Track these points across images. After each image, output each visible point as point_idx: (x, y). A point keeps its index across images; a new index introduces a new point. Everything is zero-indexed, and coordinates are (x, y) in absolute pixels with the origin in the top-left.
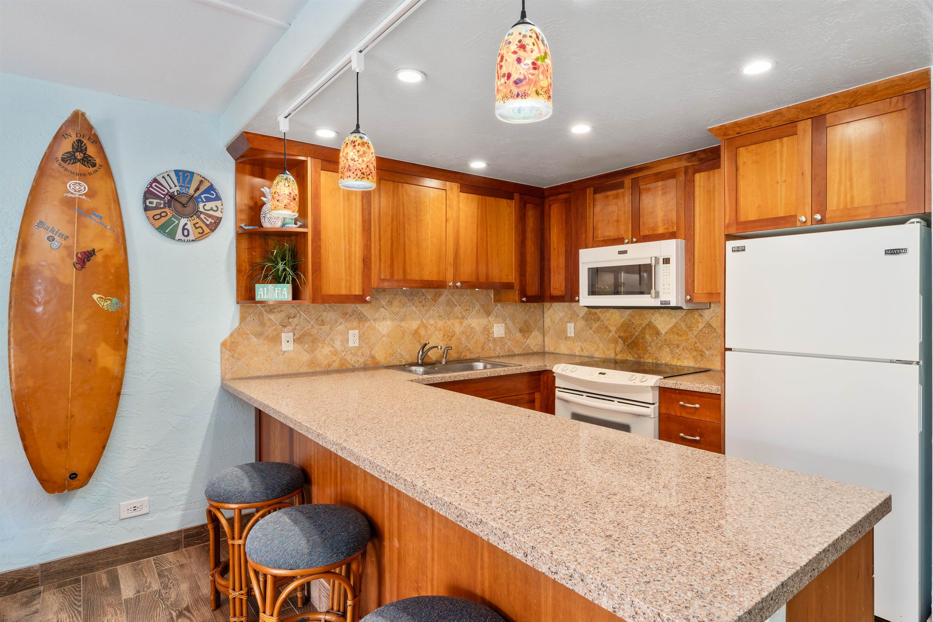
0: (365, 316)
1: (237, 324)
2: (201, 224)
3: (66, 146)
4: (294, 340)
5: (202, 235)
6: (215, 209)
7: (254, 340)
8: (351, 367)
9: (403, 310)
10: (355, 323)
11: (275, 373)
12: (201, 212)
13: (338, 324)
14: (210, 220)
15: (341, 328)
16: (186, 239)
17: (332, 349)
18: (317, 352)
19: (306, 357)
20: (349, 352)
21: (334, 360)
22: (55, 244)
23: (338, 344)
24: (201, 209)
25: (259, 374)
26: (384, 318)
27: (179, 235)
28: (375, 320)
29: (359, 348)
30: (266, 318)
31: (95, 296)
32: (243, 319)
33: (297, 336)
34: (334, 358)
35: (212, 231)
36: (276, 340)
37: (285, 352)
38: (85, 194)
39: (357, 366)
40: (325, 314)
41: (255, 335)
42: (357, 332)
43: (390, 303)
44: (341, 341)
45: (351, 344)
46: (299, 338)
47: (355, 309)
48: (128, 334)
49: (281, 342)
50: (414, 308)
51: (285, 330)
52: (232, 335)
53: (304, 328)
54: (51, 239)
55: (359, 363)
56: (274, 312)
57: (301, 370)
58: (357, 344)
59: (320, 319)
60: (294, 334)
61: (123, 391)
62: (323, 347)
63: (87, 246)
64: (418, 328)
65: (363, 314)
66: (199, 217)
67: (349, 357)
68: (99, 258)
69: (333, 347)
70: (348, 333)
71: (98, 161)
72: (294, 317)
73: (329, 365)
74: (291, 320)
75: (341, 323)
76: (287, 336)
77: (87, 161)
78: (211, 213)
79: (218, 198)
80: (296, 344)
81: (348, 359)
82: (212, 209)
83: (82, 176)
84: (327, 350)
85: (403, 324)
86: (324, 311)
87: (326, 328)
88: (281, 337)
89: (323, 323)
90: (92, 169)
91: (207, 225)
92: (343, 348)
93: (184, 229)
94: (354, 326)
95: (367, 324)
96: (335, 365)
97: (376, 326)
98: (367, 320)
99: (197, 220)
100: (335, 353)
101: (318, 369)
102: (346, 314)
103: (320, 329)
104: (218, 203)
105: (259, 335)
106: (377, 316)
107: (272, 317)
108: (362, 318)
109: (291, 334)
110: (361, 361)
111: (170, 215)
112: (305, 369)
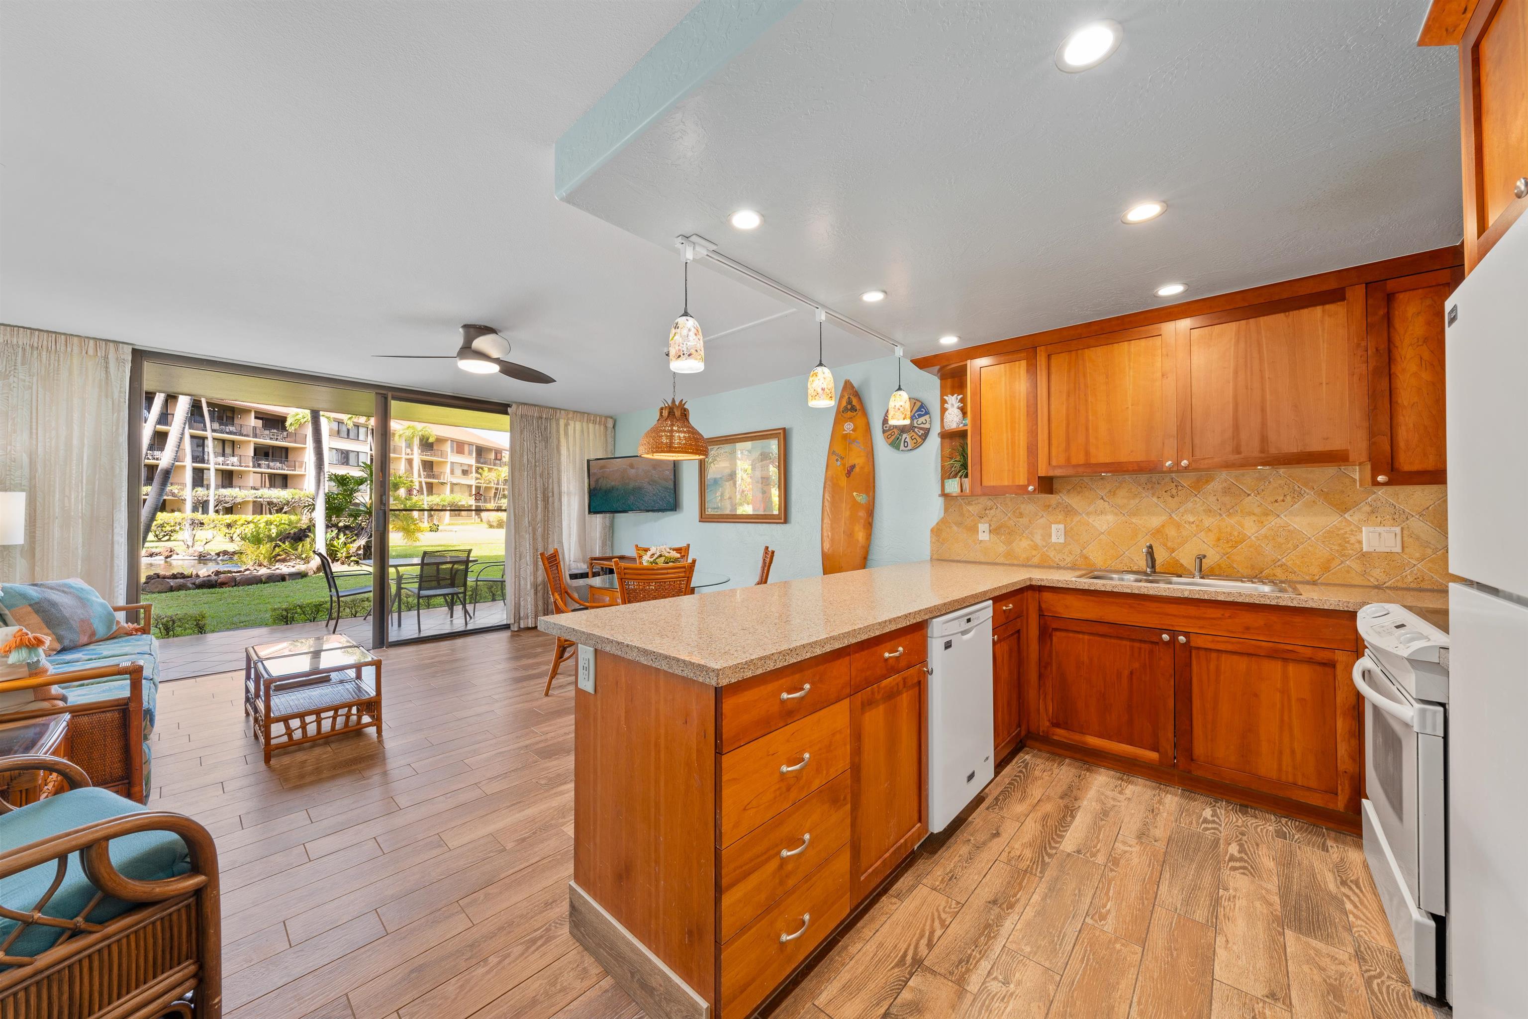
0: (1074, 508)
1: (942, 515)
2: (915, 436)
3: (844, 403)
4: (990, 531)
5: (917, 446)
6: (924, 422)
7: (955, 528)
8: (1055, 565)
9: (1133, 503)
10: (1060, 517)
11: (973, 560)
12: (915, 427)
13: (1038, 517)
14: (922, 432)
15: (1042, 521)
16: (906, 449)
17: (1031, 542)
18: (1014, 544)
19: (1002, 548)
20: (1053, 548)
21: (1033, 554)
22: (839, 463)
23: (1038, 539)
24: (916, 425)
25: (958, 558)
26: (1102, 513)
27: (902, 447)
28: (1088, 514)
29: (1065, 545)
30: (965, 509)
31: (855, 494)
32: (946, 510)
33: (993, 527)
34: (1034, 553)
35: (924, 440)
36: (974, 530)
37: (981, 541)
38: (852, 430)
39: (1062, 564)
40: (1023, 506)
41: (955, 524)
42: (1062, 526)
43: (1113, 493)
44: (1042, 535)
45: (1054, 539)
46: (996, 529)
47: (1060, 501)
48: (873, 518)
49: (978, 532)
50: (1155, 499)
51: (982, 521)
52: (937, 524)
53: (1001, 520)
54: (837, 460)
55: (1066, 562)
56: (972, 504)
57: (997, 561)
58: (1062, 540)
59: (1018, 511)
60: (990, 526)
61: (869, 557)
62: (1021, 539)
63: (851, 462)
64: (1163, 526)
65: (1071, 507)
66: (914, 431)
67: (1052, 554)
68: (857, 469)
69: (1032, 541)
70: (1051, 528)
71: (858, 407)
72: (991, 509)
73: (1028, 559)
74: (987, 512)
75: (1043, 516)
76: (983, 527)
77: (853, 409)
78: (922, 426)
79: (927, 413)
80: (992, 535)
81: (1051, 556)
82: (922, 423)
83: (851, 419)
84: (1025, 543)
85: (1134, 521)
86: (1023, 503)
87: (1024, 521)
88: (978, 527)
89: (1021, 515)
90: (855, 413)
91: (920, 436)
92: (1044, 544)
93: (905, 442)
94: (1058, 520)
95: (1077, 519)
96: (1036, 560)
97: (1090, 521)
98: (1076, 513)
99: (913, 433)
100: (1035, 547)
101: (1016, 562)
102: (1049, 506)
103: (1018, 521)
104: (927, 417)
105: (959, 524)
106: (1091, 509)
107: (970, 508)
108: (1069, 511)
109: (987, 525)
110: (1068, 560)
111: (896, 433)
112: (1001, 560)
